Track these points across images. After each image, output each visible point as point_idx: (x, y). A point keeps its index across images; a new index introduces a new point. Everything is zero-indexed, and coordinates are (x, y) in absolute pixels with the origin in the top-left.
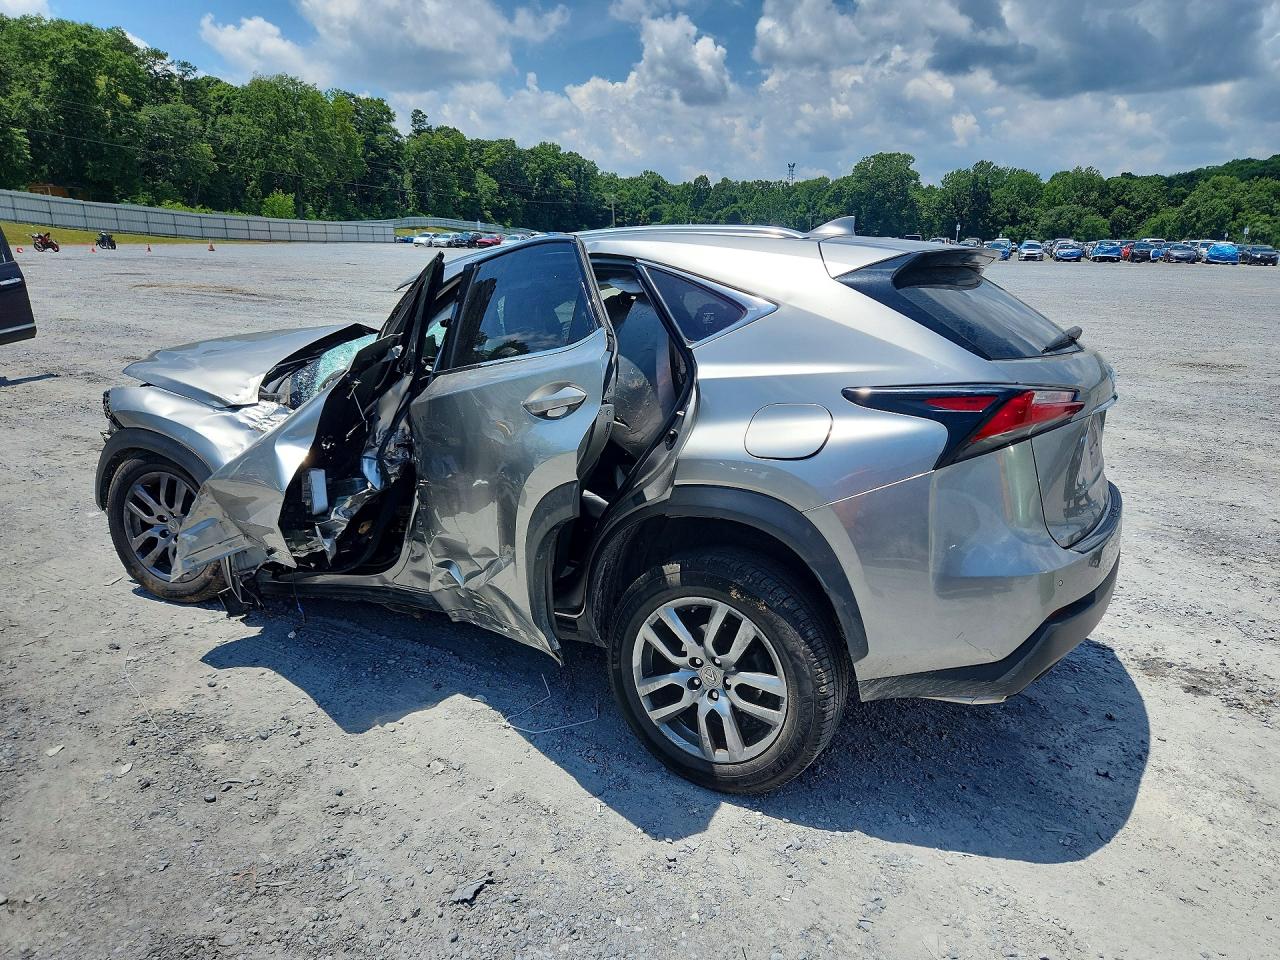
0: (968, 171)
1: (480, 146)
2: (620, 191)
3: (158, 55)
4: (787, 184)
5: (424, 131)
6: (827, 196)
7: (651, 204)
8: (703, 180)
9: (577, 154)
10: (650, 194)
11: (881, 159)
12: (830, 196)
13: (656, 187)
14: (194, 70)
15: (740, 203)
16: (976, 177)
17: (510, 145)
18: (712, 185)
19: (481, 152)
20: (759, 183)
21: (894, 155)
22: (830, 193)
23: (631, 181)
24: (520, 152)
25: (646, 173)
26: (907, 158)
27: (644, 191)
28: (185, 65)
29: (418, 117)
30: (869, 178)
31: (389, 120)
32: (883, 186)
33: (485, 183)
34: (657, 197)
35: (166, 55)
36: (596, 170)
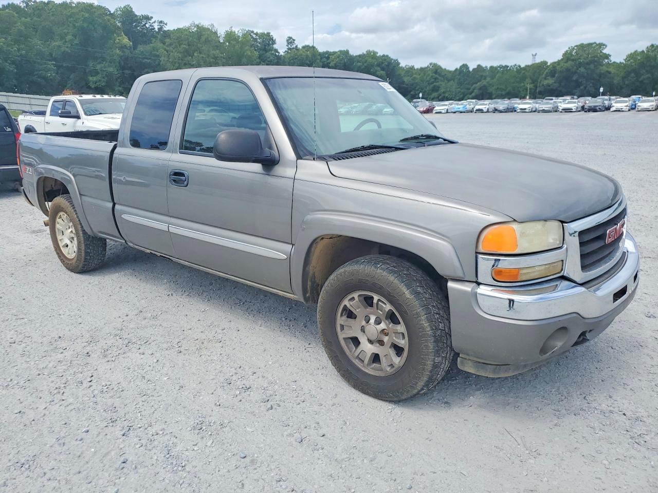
0: (643, 52)
2: (414, 76)
3: (148, 18)
4: (520, 66)
5: (293, 48)
6: (545, 73)
8: (465, 66)
9: (387, 56)
10: (432, 76)
11: (582, 47)
12: (547, 73)
13: (436, 72)
14: (166, 24)
15: (488, 79)
16: (648, 55)
17: (346, 53)
18: (471, 69)
19: (328, 58)
20: (501, 67)
21: (591, 44)
22: (547, 71)
23: (422, 69)
24: (351, 56)
25: (431, 64)
26: (601, 45)
27: (429, 75)
28: (161, 22)
29: (290, 41)
30: (573, 60)
31: (273, 44)
32: (583, 65)
34: (436, 79)
35: (152, 18)
36: (399, 64)
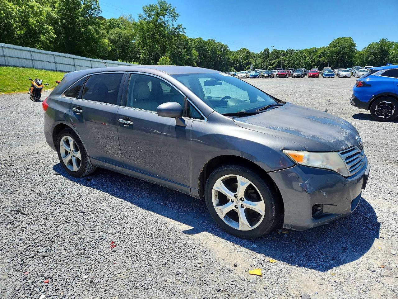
1: (192, 40)
4: (299, 50)
7: (247, 59)
8: (267, 50)
9: (220, 43)
13: (247, 53)
16: (381, 45)
17: (201, 40)
18: (270, 52)
20: (289, 50)
21: (345, 38)
23: (238, 51)
25: (242, 48)
26: (350, 39)
32: (344, 49)
33: (195, 53)
